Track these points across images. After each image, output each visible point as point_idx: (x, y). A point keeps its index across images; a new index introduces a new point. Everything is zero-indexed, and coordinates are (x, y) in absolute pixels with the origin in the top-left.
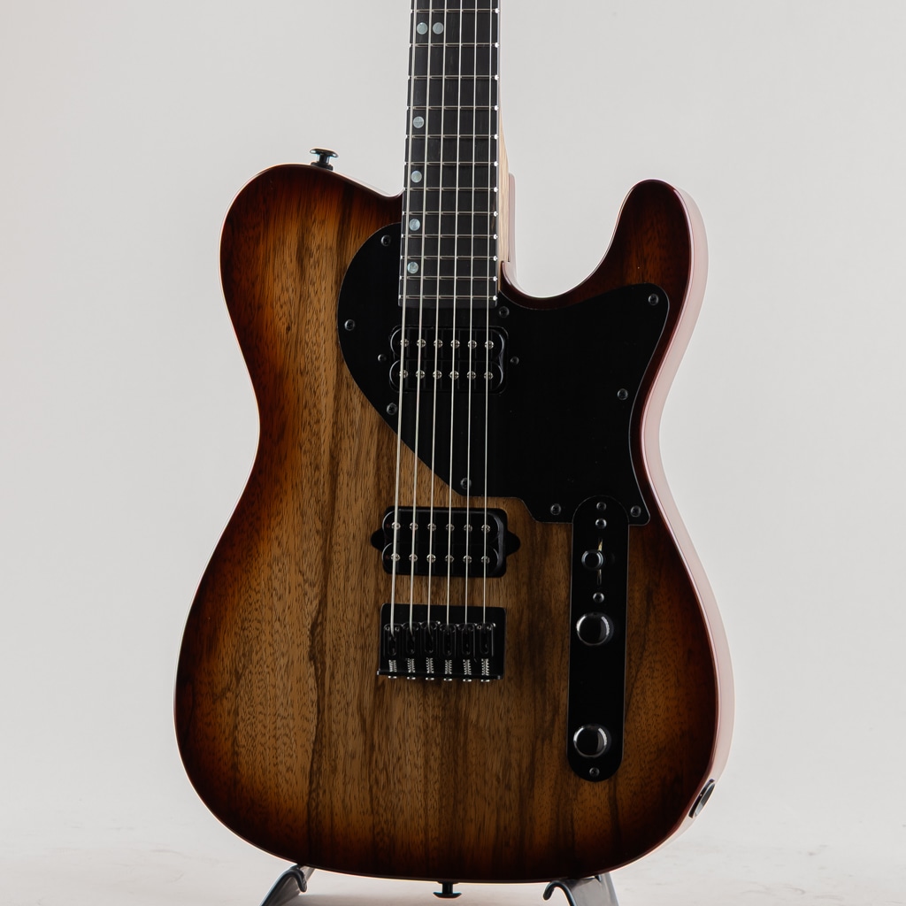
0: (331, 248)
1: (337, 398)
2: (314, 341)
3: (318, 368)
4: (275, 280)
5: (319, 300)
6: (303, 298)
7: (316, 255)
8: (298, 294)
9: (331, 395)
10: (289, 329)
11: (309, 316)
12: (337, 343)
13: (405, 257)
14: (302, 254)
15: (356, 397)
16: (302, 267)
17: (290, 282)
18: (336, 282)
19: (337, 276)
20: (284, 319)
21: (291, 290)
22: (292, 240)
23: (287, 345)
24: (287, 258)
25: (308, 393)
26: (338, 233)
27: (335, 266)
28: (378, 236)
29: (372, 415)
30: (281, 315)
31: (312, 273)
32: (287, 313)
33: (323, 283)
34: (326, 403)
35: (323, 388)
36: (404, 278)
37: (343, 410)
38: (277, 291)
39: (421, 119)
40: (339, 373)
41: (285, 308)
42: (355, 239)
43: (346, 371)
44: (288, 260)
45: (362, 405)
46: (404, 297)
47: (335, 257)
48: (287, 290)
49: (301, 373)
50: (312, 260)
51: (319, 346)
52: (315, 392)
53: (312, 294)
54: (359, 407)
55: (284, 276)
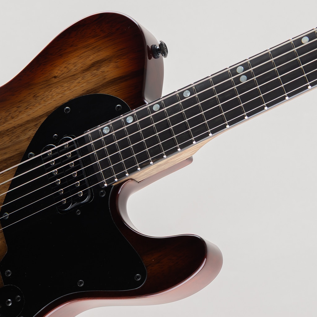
0: (105, 79)
1: (28, 122)
2: (53, 95)
3: (40, 104)
4: (78, 56)
5: (75, 86)
6: (74, 77)
7: (99, 72)
8: (75, 73)
9: (29, 118)
10: (55, 77)
11: (66, 85)
12: (56, 108)
13: (110, 122)
14: (96, 65)
15: (32, 133)
16: (90, 68)
17: (80, 65)
18: (88, 91)
19: (92, 89)
20: (59, 72)
21: (76, 68)
22: (103, 54)
23: (47, 81)
24: (92, 57)
25: (25, 105)
26: (114, 79)
27: (96, 86)
28: (120, 102)
29: (25, 145)
30: (61, 69)
31: (88, 75)
32: (63, 72)
33: (85, 84)
34: (24, 117)
35: (30, 112)
36: (99, 128)
37: (23, 128)
38: (73, 61)
39: (189, 94)
40: (41, 117)
41: (65, 69)
42: (114, 90)
43: (43, 120)
44: (91, 58)
45: (29, 138)
46: (89, 133)
47: (101, 84)
48: (75, 66)
49: (34, 96)
50: (95, 71)
51: (52, 98)
52: (27, 108)
53: (77, 81)
54: (27, 136)
55: (81, 61)
